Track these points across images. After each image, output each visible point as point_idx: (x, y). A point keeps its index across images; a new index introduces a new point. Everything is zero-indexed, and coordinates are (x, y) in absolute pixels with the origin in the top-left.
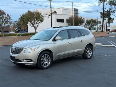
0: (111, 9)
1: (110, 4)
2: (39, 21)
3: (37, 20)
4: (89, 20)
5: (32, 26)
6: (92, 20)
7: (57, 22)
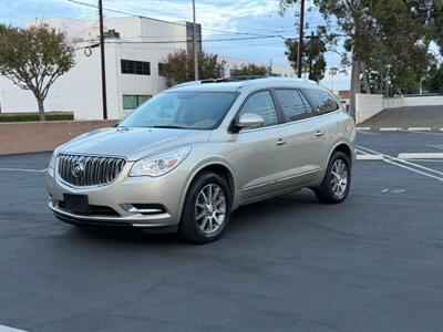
0: (323, 29)
1: (322, 10)
2: (56, 67)
3: (46, 61)
4: (239, 68)
5: (24, 88)
6: (253, 67)
7: (124, 71)
